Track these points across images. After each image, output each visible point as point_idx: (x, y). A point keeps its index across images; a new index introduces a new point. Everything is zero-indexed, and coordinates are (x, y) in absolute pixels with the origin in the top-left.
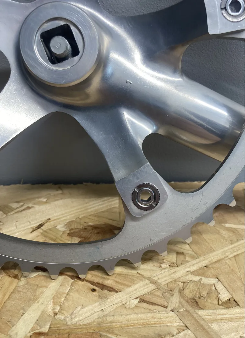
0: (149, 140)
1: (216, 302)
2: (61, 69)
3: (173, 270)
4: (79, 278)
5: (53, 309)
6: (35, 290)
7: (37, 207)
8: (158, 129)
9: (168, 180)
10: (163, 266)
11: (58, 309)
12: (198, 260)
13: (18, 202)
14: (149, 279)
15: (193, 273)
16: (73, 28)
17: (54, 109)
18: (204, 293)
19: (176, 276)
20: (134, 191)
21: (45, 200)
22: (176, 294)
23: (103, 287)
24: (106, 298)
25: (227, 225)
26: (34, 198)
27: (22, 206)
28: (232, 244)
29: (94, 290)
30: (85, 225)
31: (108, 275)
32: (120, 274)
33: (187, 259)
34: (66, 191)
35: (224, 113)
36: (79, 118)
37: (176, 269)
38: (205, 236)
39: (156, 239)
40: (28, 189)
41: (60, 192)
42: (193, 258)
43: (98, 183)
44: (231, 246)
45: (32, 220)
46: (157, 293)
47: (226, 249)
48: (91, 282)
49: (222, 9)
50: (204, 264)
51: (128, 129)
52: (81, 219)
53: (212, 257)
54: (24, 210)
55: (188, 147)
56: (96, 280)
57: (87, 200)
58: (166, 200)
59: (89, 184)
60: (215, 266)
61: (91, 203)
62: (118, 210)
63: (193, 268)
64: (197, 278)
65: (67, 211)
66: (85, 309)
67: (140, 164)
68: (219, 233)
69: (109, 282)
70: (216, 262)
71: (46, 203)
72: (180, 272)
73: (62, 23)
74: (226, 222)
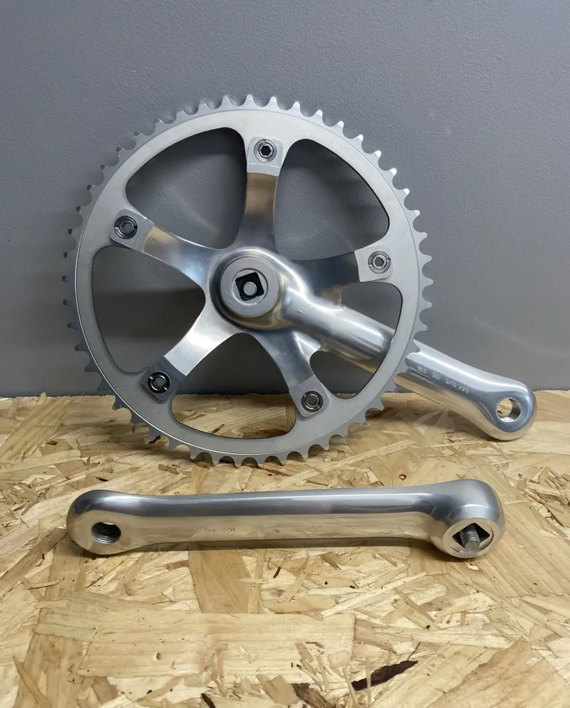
0: (315, 357)
1: (366, 483)
2: (250, 305)
3: (334, 463)
4: (258, 467)
5: (241, 487)
6: (224, 475)
7: (209, 415)
8: (322, 347)
9: (334, 392)
10: (326, 460)
11: (244, 486)
12: (354, 457)
13: (191, 411)
14: (313, 468)
15: (351, 465)
16: (259, 275)
17: (239, 331)
18: (358, 478)
19: (336, 467)
20: (303, 397)
21: (215, 409)
22: (335, 477)
23: (277, 473)
24: (281, 480)
25: (385, 431)
26: (204, 407)
27: (195, 414)
28: (386, 445)
29: (271, 475)
30: (257, 430)
31: (281, 465)
32: (290, 465)
33: (347, 455)
34: (234, 401)
35: (379, 335)
36: (258, 338)
37: (337, 462)
38: (363, 439)
39: (319, 436)
40: (197, 399)
41: (228, 401)
42: (351, 455)
43: (263, 394)
44: (385, 447)
45: (208, 426)
46: (320, 477)
47: (381, 449)
48: (267, 470)
49: (369, 264)
50: (360, 459)
51: (298, 348)
52: (252, 425)
53: (368, 454)
54: (198, 417)
55: (346, 361)
56: (271, 468)
57: (256, 409)
58: (328, 404)
59: (255, 394)
60: (369, 460)
61: (260, 412)
62: (285, 418)
63: (351, 462)
64: (353, 468)
65: (238, 418)
66: (265, 487)
67: (308, 376)
68: (376, 437)
69: (283, 470)
70: (371, 458)
71: (217, 411)
72: (340, 464)
73: (252, 272)
74: (385, 429)
